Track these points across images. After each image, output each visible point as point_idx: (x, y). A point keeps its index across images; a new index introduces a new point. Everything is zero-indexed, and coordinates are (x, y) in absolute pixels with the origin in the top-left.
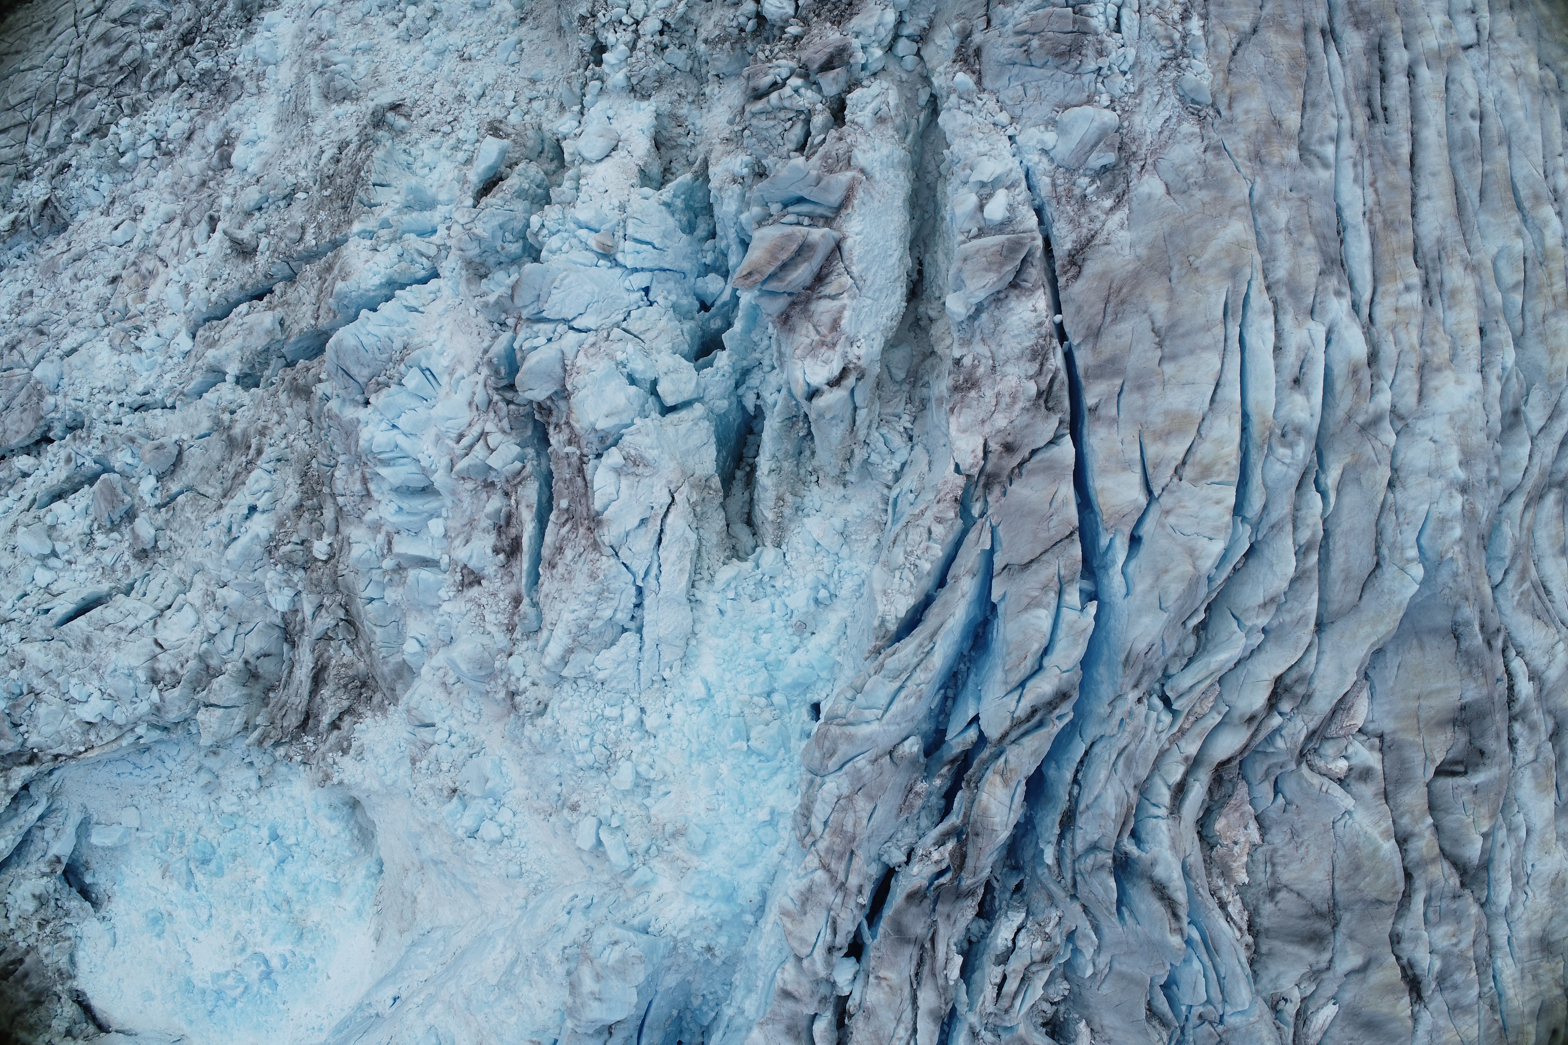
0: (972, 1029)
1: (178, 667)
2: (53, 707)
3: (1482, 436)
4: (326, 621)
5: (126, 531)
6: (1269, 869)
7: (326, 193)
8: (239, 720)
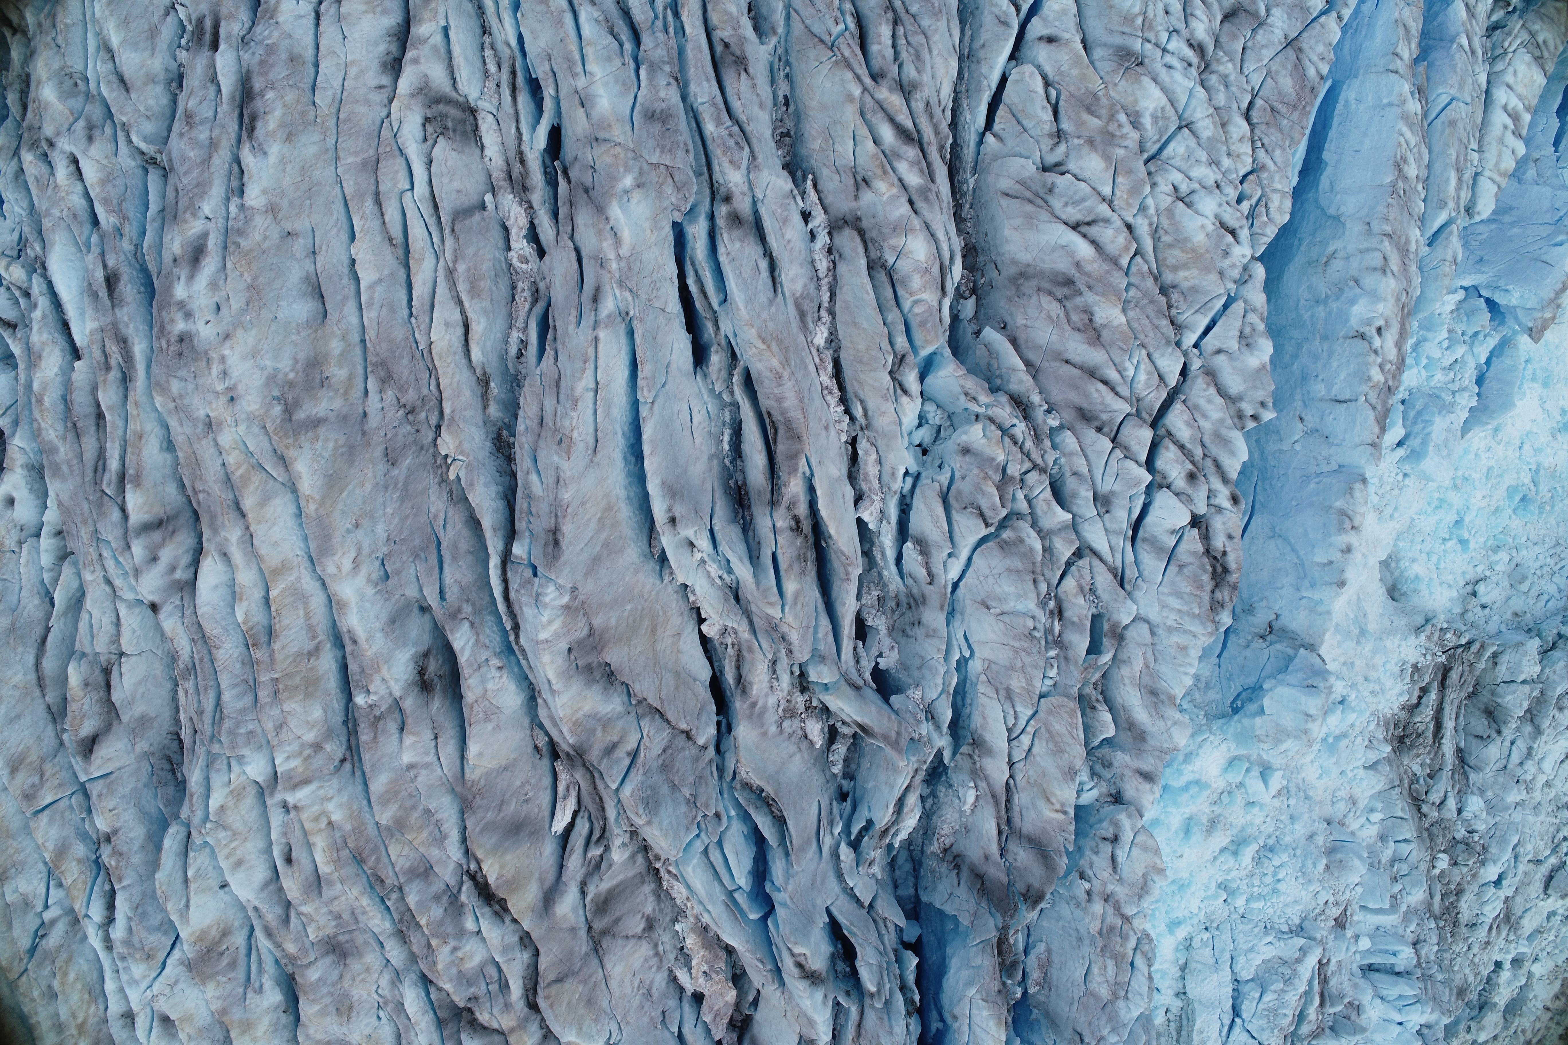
4: (1435, 796)
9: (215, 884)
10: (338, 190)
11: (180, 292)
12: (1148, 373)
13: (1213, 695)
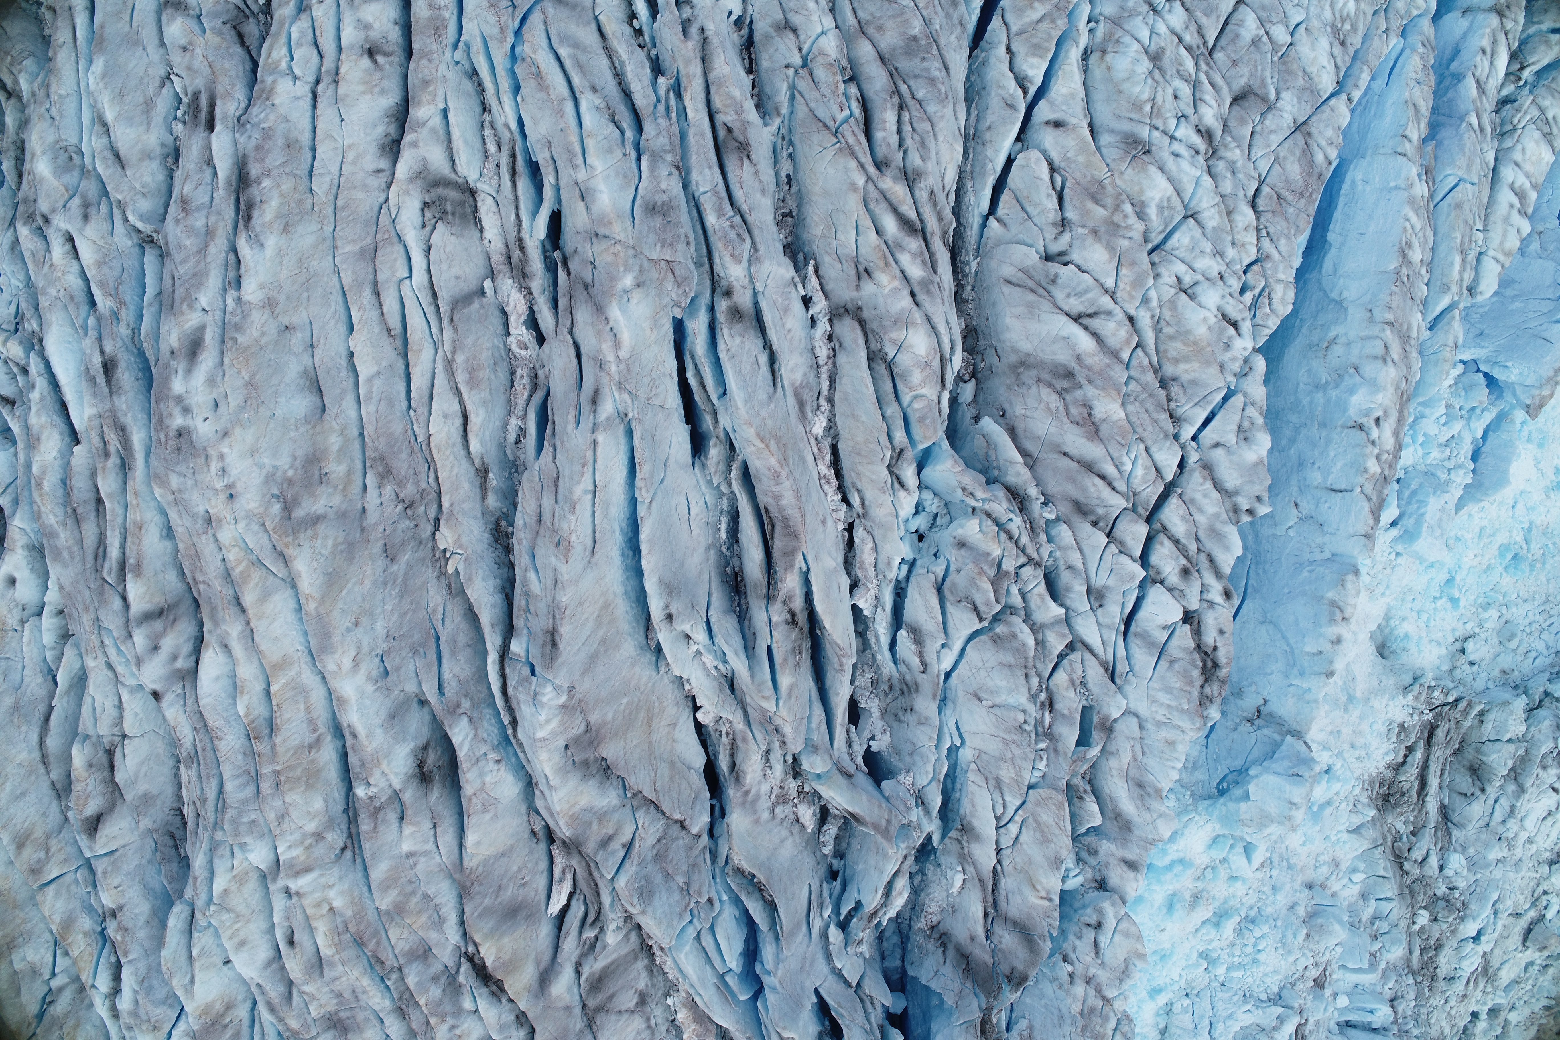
4: (1418, 854)
6: (653, 1022)
9: (219, 961)
10: (335, 280)
11: (178, 386)
12: (1146, 468)
13: (1200, 775)
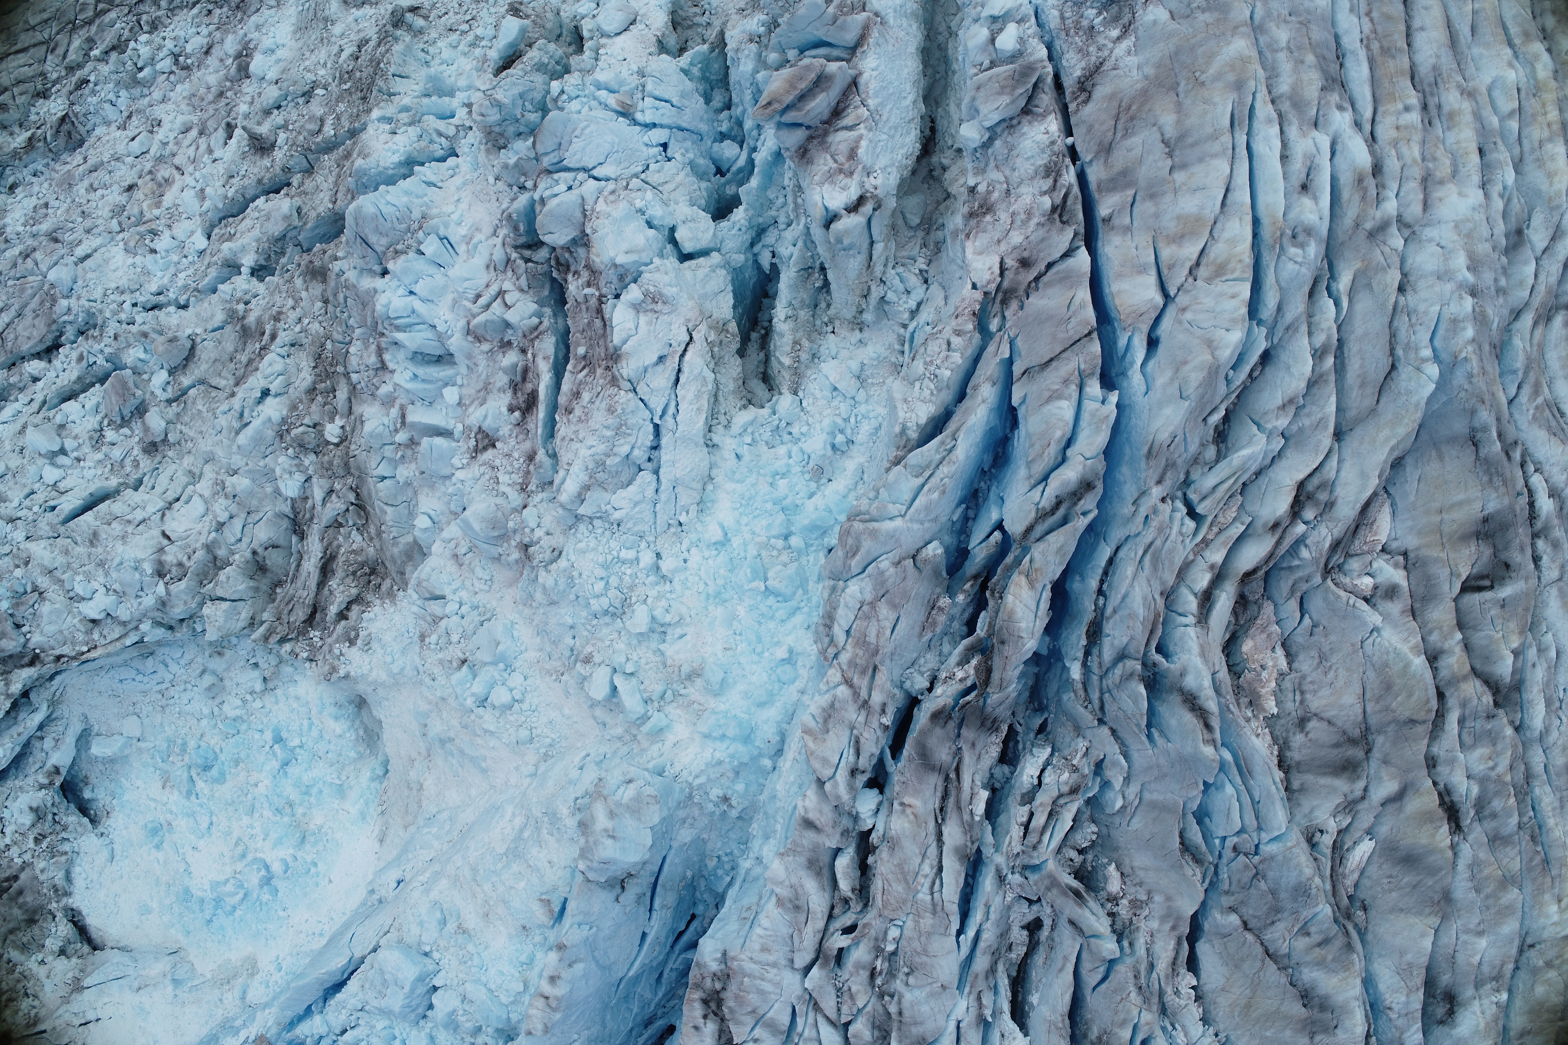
0: (998, 871)
1: (185, 559)
2: (57, 606)
3: (1488, 246)
4: (336, 505)
5: (137, 426)
6: (1298, 698)
7: (345, 87)
8: (245, 614)
